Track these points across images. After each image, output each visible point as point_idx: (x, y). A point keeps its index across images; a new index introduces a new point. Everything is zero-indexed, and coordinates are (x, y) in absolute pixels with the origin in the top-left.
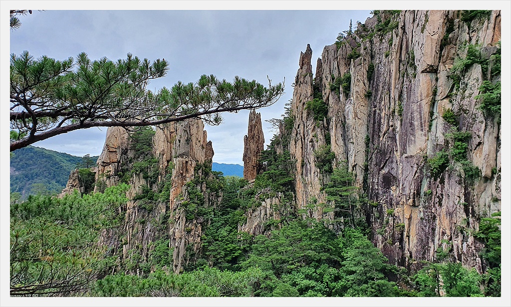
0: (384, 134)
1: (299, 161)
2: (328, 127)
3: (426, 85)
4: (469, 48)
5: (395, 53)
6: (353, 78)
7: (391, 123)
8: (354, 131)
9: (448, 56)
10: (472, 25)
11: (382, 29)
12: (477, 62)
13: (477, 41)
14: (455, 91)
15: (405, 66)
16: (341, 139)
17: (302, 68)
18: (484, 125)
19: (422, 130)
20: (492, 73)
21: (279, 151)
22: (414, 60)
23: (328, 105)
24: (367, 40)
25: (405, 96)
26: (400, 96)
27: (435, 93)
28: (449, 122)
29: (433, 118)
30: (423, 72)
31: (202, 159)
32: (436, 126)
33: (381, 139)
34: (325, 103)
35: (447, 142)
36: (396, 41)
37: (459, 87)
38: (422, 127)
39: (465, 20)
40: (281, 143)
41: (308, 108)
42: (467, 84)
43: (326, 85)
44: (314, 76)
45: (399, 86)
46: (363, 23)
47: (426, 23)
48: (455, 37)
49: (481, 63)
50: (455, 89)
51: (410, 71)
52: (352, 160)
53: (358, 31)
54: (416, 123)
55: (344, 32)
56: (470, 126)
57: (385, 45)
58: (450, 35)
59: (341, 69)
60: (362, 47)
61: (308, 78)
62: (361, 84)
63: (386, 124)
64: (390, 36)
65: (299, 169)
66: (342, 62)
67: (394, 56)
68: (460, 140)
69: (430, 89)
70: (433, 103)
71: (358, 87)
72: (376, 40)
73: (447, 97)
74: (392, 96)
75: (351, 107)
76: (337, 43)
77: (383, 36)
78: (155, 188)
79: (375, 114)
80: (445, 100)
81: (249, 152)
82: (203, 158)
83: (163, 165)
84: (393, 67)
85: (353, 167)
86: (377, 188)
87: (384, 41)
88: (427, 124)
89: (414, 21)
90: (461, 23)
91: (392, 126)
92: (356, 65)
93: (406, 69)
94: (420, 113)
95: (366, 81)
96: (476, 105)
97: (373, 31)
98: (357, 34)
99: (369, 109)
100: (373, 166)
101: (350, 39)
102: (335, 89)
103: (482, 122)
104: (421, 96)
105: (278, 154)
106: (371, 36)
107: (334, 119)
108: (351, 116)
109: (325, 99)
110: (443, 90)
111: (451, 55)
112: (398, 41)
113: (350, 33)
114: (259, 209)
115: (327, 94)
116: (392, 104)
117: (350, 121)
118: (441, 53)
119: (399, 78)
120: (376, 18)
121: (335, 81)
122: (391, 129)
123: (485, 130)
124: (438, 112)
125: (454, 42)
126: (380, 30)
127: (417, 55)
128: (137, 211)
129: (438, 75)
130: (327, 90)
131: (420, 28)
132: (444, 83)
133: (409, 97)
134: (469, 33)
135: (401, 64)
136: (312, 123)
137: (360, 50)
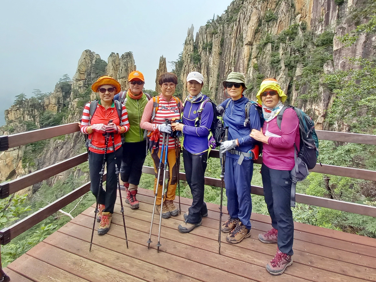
0: (226, 73)
1: (185, 84)
2: (200, 67)
3: (247, 51)
4: (267, 35)
5: (234, 34)
6: (213, 44)
7: (230, 68)
8: (212, 70)
9: (258, 38)
10: (269, 24)
11: (229, 21)
12: (270, 42)
13: (271, 32)
14: (259, 55)
15: (238, 41)
16: (206, 74)
17: (188, 36)
18: (270, 72)
19: (243, 73)
20: (275, 48)
22: (242, 38)
23: (201, 56)
24: (222, 25)
25: (237, 55)
26: (235, 55)
27: (250, 55)
28: (255, 69)
29: (249, 67)
30: (246, 45)
32: (250, 71)
33: (225, 75)
34: (199, 55)
35: (254, 79)
36: (235, 28)
37: (261, 53)
38: (243, 71)
39: (267, 21)
41: (191, 57)
42: (265, 52)
43: (200, 46)
44: (194, 41)
45: (235, 50)
46: (220, 16)
47: (249, 21)
48: (262, 29)
49: (272, 43)
50: (259, 54)
51: (240, 43)
52: (210, 85)
53: (217, 20)
54: (241, 69)
55: (210, 20)
56: (264, 72)
57: (230, 29)
58: (260, 28)
59: (208, 39)
60: (219, 29)
61: (191, 42)
62: (217, 47)
63: (227, 68)
64: (233, 25)
65: (185, 88)
66: (209, 36)
67: (234, 35)
68: (259, 78)
69: (249, 53)
70: (249, 60)
71: (216, 49)
72: (226, 26)
73: (256, 57)
74: (231, 55)
75: (212, 59)
76: (206, 25)
77: (229, 24)
79: (222, 63)
80: (255, 59)
84: (233, 41)
85: (211, 89)
86: (221, 98)
87: (229, 27)
88: (246, 70)
89: (244, 18)
90: (265, 23)
91: (230, 69)
92: (216, 37)
93: (239, 42)
94: (243, 65)
95: (220, 46)
96: (267, 62)
97: (224, 21)
98: (217, 22)
99: (220, 60)
100: (220, 88)
101: (213, 24)
102: (204, 49)
103: (269, 71)
104: (244, 56)
106: (224, 24)
107: (203, 64)
108: (211, 63)
109: (199, 53)
110: (254, 54)
111: (259, 38)
112: (236, 28)
113: (213, 20)
115: (201, 51)
116: (231, 59)
117: (211, 65)
118: (255, 36)
119: (235, 46)
120: (226, 15)
121: (205, 44)
122: (229, 71)
123: (270, 74)
124: (251, 64)
125: (261, 31)
126: (228, 21)
127: (244, 36)
129: (253, 47)
130: (201, 49)
131: (246, 23)
132: (255, 51)
133: (239, 56)
134: (267, 28)
135: (237, 40)
136: (192, 66)
137: (218, 30)
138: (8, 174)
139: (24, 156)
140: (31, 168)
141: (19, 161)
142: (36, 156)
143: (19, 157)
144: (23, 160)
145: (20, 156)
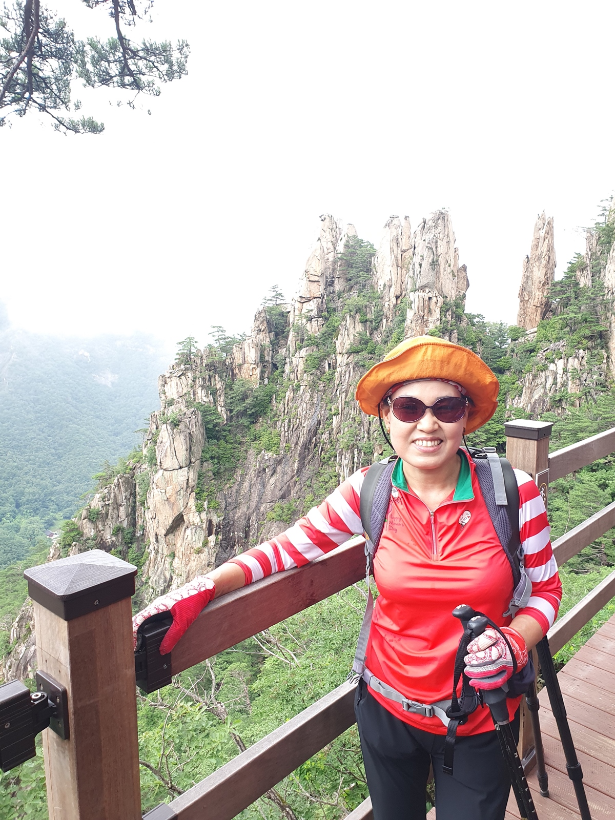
21: (584, 281)
31: (452, 294)
40: (588, 268)
78: (378, 338)
81: (530, 283)
82: (453, 292)
83: (389, 301)
105: (581, 286)
114: (543, 374)
128: (352, 371)
138: (170, 522)
139: (198, 484)
140: (211, 513)
141: (190, 494)
142: (222, 487)
143: (189, 485)
144: (197, 494)
145: (191, 483)
